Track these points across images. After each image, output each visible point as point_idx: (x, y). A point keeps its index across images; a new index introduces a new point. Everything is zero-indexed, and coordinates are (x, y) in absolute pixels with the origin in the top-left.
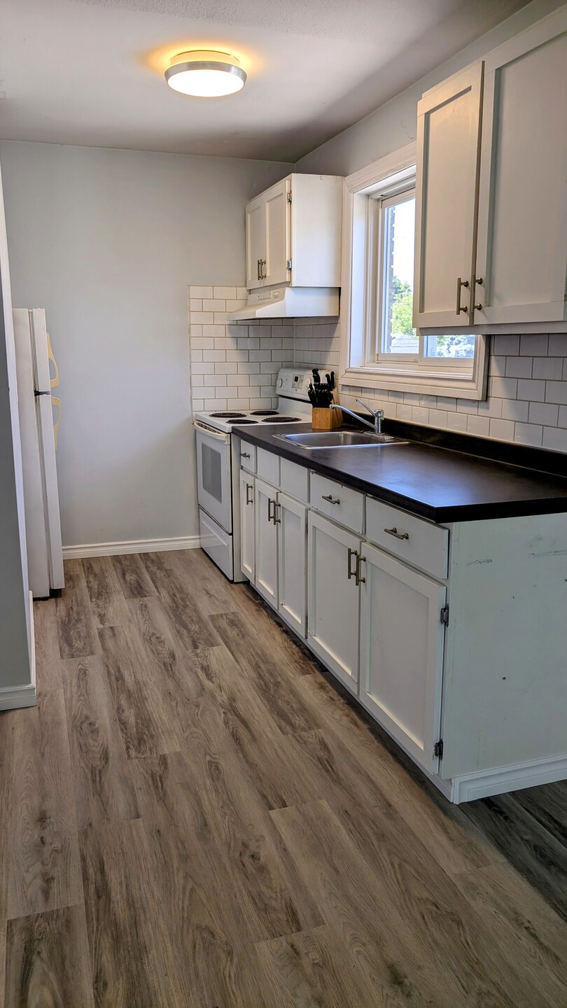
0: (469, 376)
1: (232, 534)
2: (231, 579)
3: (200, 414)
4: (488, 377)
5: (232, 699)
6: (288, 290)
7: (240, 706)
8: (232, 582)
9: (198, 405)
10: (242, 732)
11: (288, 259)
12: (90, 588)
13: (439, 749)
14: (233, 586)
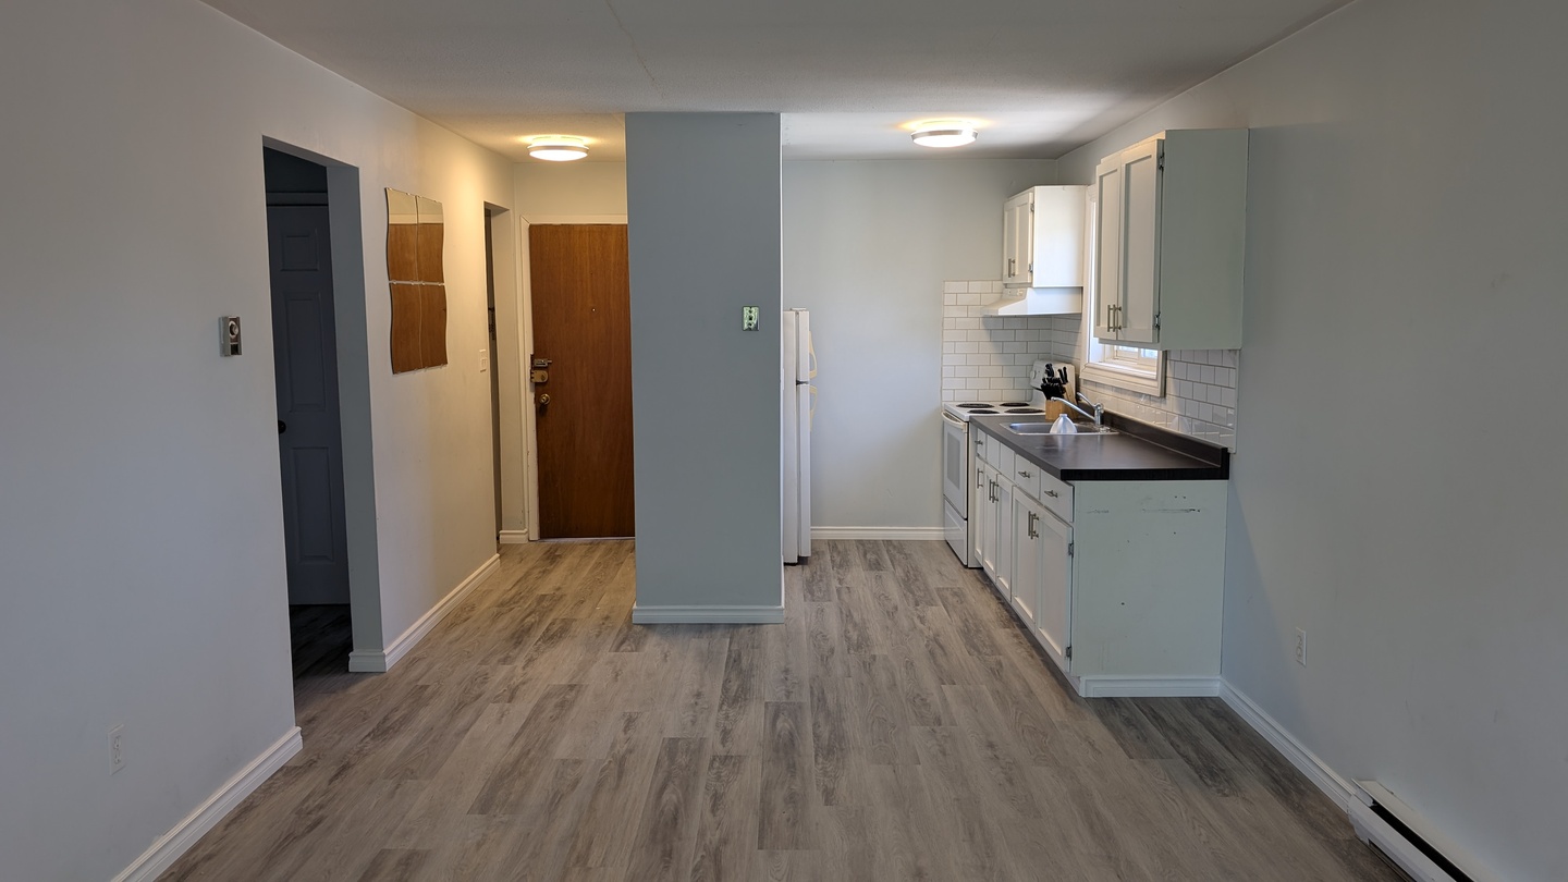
0: (1155, 377)
1: (967, 519)
2: (965, 563)
3: (947, 404)
4: (1165, 378)
5: (937, 635)
6: (1029, 290)
7: (942, 640)
8: (966, 567)
9: (947, 396)
10: (938, 651)
11: (1029, 262)
12: (833, 561)
13: (1069, 652)
14: (968, 570)
